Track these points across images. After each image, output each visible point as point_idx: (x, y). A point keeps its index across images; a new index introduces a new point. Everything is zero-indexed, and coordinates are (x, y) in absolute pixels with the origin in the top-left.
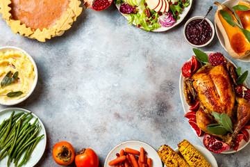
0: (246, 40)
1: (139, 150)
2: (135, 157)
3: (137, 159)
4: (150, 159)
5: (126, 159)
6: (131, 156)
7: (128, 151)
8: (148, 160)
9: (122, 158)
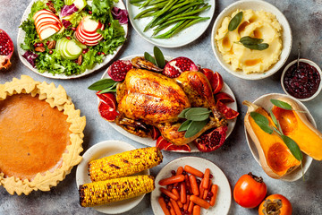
0: (288, 150)
1: (203, 171)
2: (197, 180)
3: (199, 183)
4: (216, 186)
5: (185, 181)
6: (192, 177)
7: (188, 169)
8: (214, 187)
9: (179, 178)
